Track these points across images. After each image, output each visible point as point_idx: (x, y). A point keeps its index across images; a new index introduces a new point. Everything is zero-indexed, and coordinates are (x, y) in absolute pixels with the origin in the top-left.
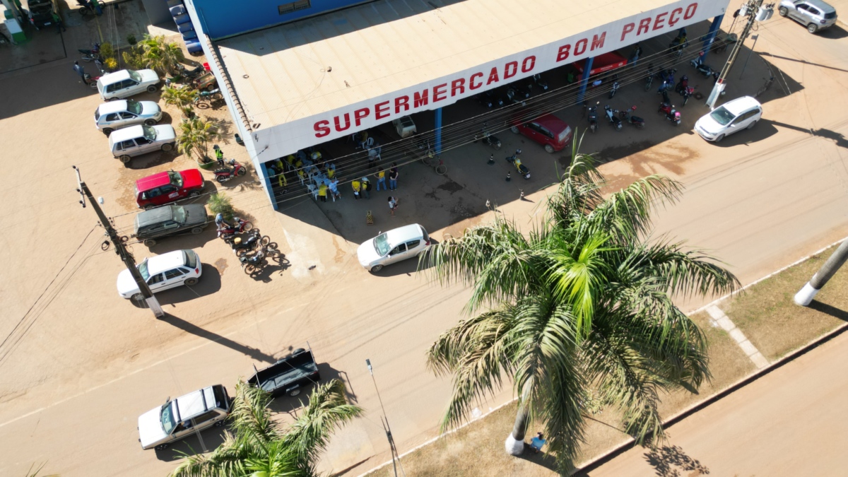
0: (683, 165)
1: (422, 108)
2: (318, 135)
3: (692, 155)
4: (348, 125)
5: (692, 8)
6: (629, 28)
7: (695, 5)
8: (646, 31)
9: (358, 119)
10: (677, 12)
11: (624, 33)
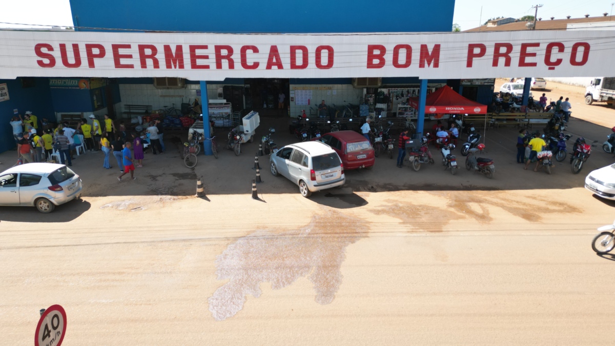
0: (543, 215)
1: (175, 73)
2: (40, 63)
3: (570, 209)
4: (78, 63)
5: (581, 50)
6: (477, 51)
7: (587, 47)
8: (508, 63)
9: (91, 57)
10: (555, 50)
11: (471, 56)
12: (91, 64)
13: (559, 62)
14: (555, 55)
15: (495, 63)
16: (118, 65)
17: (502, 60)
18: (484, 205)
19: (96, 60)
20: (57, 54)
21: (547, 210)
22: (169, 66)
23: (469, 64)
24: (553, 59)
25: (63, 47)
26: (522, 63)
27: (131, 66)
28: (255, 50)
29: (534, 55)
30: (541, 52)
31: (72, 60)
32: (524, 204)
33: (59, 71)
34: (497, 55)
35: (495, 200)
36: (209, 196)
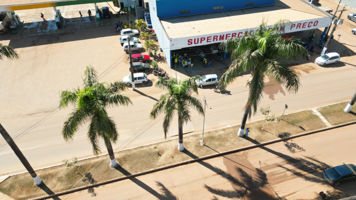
0: (309, 71)
2: (189, 44)
3: (313, 68)
4: (198, 43)
5: (316, 23)
6: (293, 26)
7: (317, 22)
8: (300, 28)
9: (201, 40)
10: (311, 23)
11: (292, 27)
12: (201, 42)
13: (311, 26)
14: (311, 24)
15: (297, 28)
16: (207, 41)
17: (298, 27)
18: (298, 70)
19: (202, 41)
20: (193, 41)
21: (309, 70)
22: (220, 40)
23: (291, 29)
24: (310, 25)
25: (195, 40)
26: (303, 27)
27: (211, 41)
28: (242, 33)
29: (306, 25)
30: (307, 24)
31: (196, 42)
32: (305, 68)
33: (193, 45)
34: (298, 26)
35: (299, 68)
36: (243, 76)
